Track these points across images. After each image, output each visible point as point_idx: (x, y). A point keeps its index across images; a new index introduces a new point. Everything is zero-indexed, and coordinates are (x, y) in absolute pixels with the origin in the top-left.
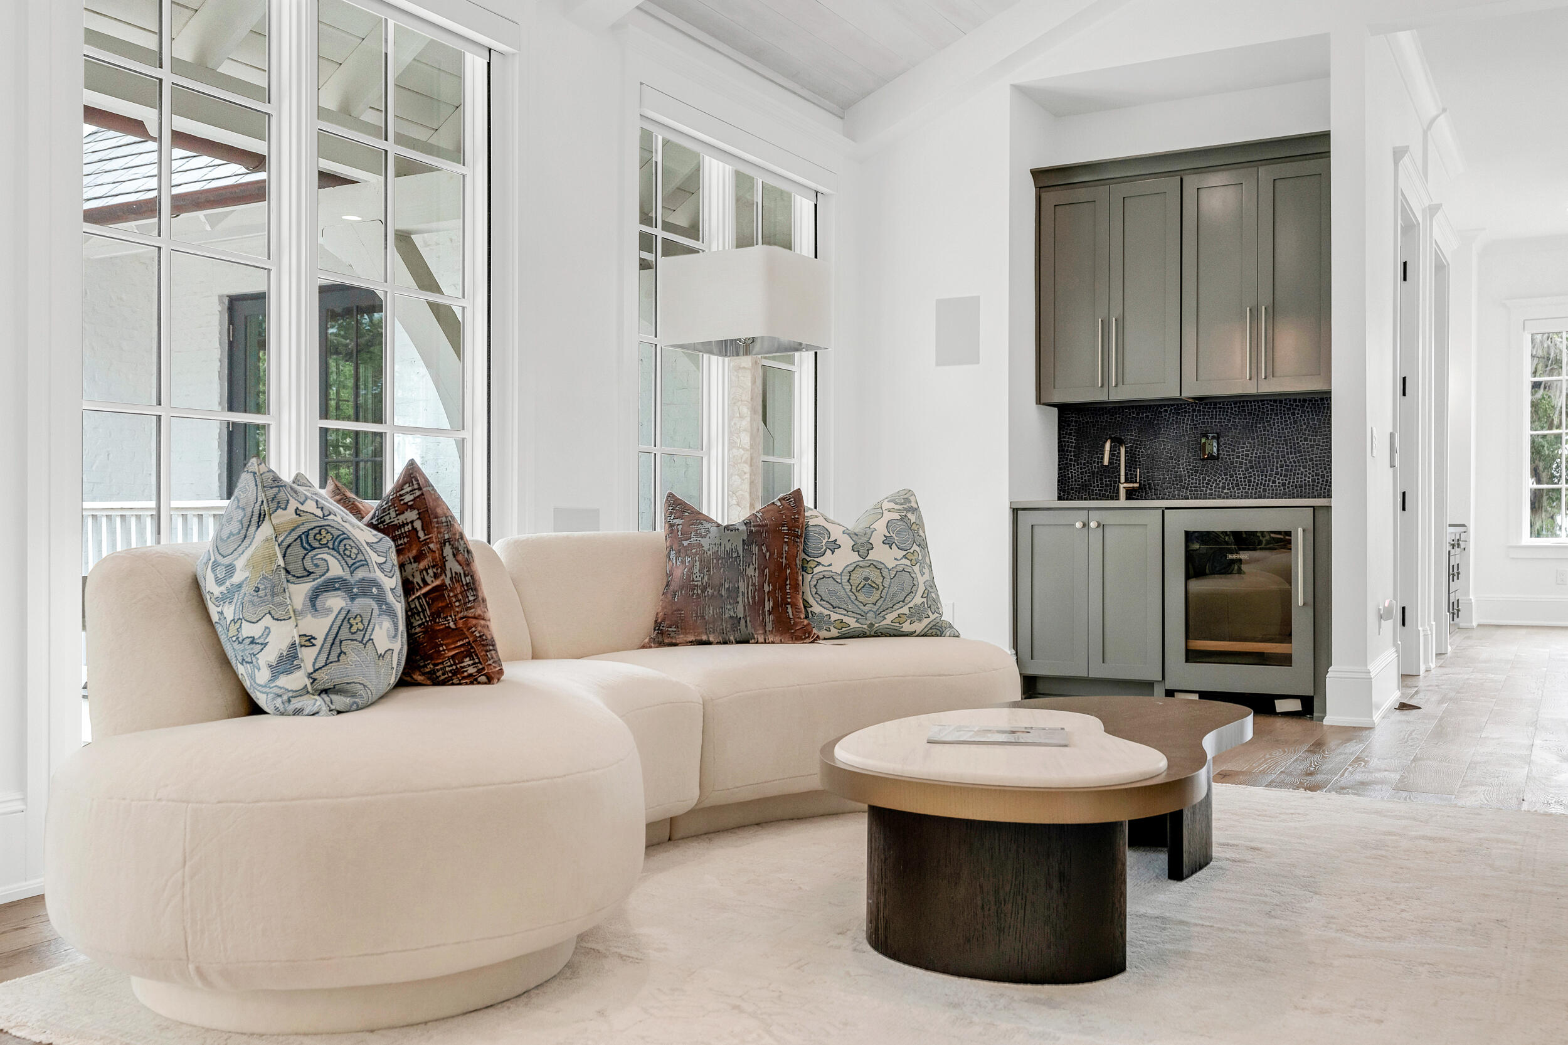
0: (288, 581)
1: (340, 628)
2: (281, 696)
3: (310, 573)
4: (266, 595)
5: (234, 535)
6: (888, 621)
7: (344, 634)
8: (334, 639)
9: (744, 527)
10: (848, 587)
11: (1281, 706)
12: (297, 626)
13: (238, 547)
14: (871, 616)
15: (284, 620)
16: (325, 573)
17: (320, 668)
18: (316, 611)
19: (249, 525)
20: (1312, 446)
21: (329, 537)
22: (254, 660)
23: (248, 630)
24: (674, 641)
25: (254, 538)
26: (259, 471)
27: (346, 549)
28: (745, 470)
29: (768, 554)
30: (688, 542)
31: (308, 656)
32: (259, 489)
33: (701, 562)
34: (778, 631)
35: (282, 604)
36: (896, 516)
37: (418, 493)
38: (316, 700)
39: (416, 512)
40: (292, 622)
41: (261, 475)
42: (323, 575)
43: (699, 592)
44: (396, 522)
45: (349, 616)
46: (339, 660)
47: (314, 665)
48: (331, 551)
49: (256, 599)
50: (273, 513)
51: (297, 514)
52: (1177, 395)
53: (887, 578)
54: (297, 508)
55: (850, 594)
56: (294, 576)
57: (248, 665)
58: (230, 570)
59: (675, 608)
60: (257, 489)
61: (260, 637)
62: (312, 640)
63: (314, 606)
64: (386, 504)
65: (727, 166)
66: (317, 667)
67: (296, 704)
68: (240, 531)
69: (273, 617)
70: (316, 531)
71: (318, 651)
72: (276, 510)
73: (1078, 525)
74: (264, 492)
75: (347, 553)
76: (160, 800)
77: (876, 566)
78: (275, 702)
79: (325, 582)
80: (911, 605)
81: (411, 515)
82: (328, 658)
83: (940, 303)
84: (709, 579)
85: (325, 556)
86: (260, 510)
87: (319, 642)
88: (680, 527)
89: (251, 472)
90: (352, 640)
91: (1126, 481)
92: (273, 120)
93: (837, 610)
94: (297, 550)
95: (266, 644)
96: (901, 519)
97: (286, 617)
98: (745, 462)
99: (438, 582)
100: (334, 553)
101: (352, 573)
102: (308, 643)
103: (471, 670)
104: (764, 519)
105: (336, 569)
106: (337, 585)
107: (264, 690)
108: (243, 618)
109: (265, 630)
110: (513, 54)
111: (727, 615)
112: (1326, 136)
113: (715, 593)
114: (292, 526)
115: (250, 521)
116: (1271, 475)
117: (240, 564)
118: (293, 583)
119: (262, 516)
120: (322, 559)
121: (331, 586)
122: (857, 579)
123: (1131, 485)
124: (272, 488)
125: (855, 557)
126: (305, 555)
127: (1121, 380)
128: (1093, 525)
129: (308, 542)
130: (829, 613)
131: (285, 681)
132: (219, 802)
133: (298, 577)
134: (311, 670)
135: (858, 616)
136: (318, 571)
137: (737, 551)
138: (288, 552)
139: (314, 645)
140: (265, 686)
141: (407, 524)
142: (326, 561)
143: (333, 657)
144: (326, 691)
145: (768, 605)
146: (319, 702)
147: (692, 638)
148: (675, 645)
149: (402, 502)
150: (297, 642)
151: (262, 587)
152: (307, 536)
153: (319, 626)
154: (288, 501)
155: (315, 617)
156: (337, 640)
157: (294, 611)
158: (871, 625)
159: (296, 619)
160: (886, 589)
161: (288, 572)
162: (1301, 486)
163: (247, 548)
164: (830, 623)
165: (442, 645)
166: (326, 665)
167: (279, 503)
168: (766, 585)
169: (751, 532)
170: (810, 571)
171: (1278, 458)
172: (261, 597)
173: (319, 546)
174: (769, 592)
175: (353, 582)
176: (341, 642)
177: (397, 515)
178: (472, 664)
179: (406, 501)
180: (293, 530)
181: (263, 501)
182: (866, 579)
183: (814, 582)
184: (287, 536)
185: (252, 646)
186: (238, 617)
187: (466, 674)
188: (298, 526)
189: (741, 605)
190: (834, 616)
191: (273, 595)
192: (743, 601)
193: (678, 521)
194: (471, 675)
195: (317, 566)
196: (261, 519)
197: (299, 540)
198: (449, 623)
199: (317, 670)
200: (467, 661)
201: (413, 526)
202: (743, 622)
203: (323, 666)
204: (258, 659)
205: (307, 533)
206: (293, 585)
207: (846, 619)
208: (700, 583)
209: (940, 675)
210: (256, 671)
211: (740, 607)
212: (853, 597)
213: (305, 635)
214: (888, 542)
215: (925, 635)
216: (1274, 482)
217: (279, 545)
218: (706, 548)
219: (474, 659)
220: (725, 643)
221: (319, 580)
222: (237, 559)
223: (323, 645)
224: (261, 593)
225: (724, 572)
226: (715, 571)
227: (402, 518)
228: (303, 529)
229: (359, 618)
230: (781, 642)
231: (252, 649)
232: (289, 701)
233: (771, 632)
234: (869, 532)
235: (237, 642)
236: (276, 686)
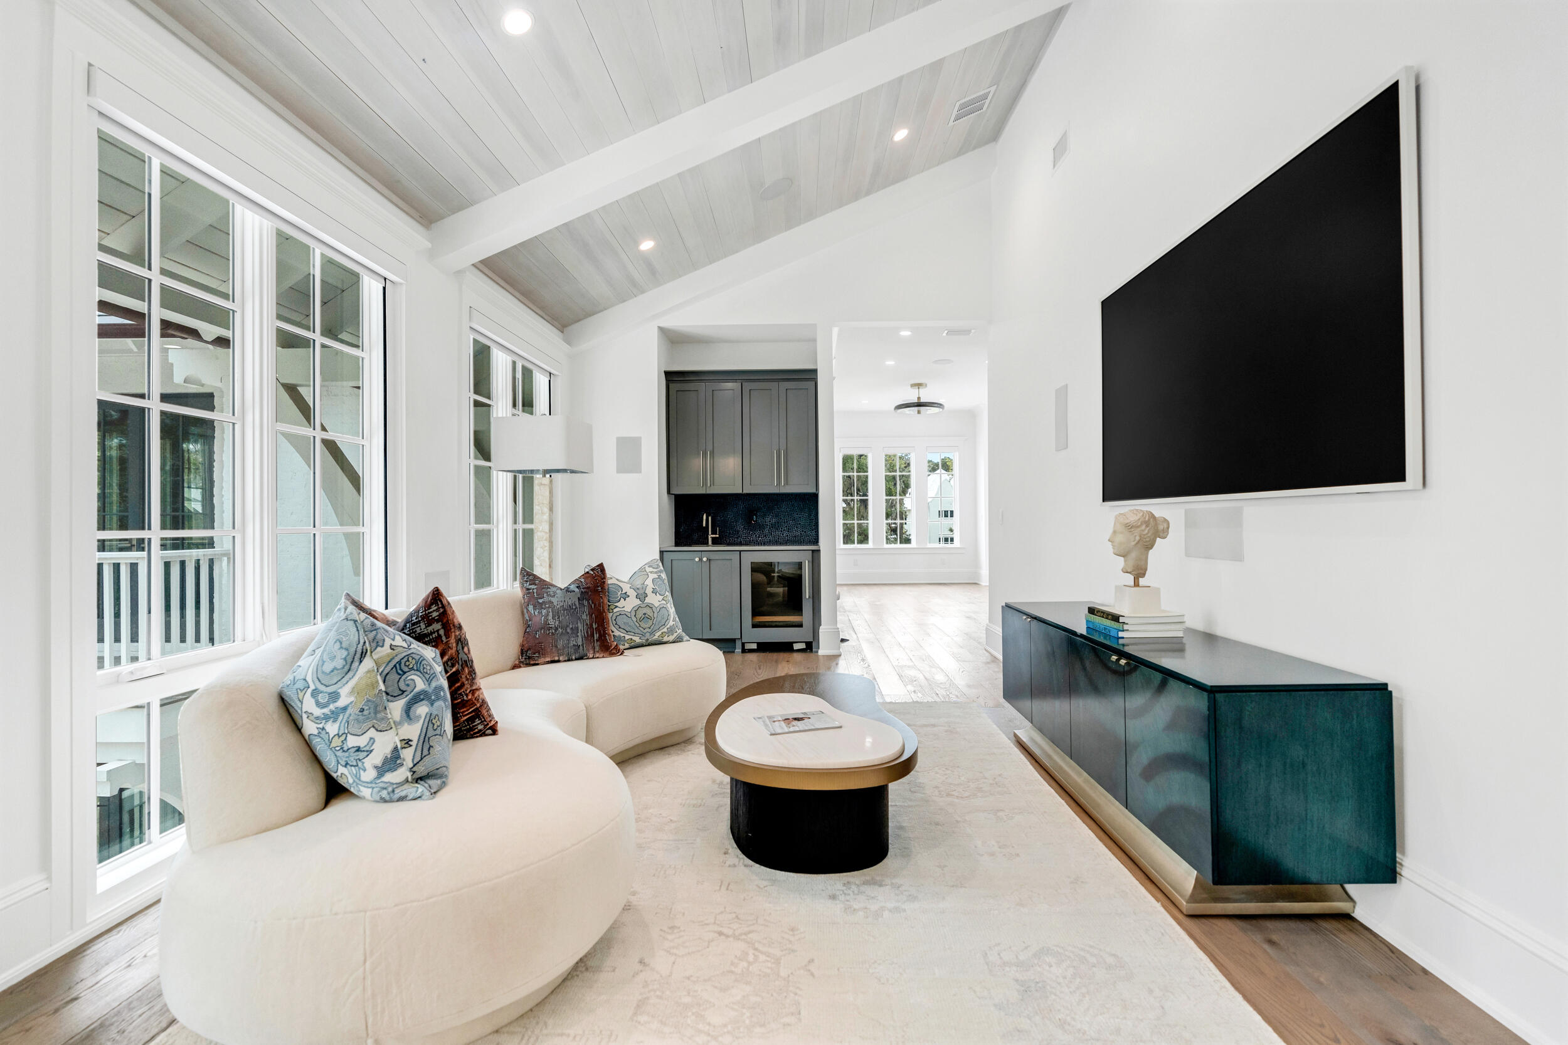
0: (388, 701)
1: (427, 728)
2: (385, 789)
3: (403, 692)
4: (370, 714)
5: (338, 670)
6: (656, 637)
7: (430, 733)
8: (425, 738)
9: (577, 590)
10: (634, 619)
11: (796, 647)
12: (397, 734)
13: (342, 679)
14: (648, 634)
15: (386, 730)
16: (413, 690)
17: (418, 763)
18: (411, 719)
19: (352, 662)
20: (800, 517)
21: (414, 662)
22: (360, 764)
23: (352, 741)
24: (537, 662)
25: (357, 670)
26: (360, 620)
27: (424, 668)
28: (545, 544)
29: (593, 605)
30: (542, 600)
31: (408, 755)
32: (360, 633)
33: (553, 612)
34: (602, 651)
35: (385, 719)
36: (656, 576)
37: (442, 610)
38: (418, 787)
39: (440, 623)
40: (393, 732)
41: (362, 622)
42: (412, 691)
43: (553, 631)
44: (426, 632)
45: (432, 717)
46: (429, 753)
47: (413, 762)
48: (416, 672)
49: (361, 718)
50: (374, 651)
51: (392, 649)
52: (741, 492)
53: (656, 613)
54: (391, 645)
55: (636, 623)
56: (392, 696)
57: (353, 768)
58: (334, 696)
59: (537, 641)
60: (359, 633)
61: (365, 746)
62: (410, 743)
63: (408, 716)
64: (416, 619)
65: (508, 357)
66: (415, 763)
67: (400, 792)
68: (344, 666)
69: (377, 730)
70: (405, 659)
71: (414, 750)
72: (376, 649)
73: (697, 559)
74: (366, 635)
75: (425, 670)
76: (336, 914)
77: (649, 606)
78: (380, 794)
79: (414, 696)
80: (667, 627)
81: (437, 626)
82: (422, 754)
83: (618, 439)
84: (559, 623)
85: (413, 677)
86: (363, 649)
87: (414, 743)
88: (535, 591)
89: (351, 620)
90: (435, 735)
91: (712, 534)
92: (238, 316)
93: (629, 633)
94: (394, 676)
95: (371, 751)
96: (659, 578)
97: (388, 728)
98: (546, 540)
99: (454, 670)
100: (418, 673)
101: (429, 684)
102: (406, 746)
103: (480, 727)
104: (587, 584)
105: (420, 685)
106: (422, 697)
107: (370, 785)
108: (349, 732)
109: (370, 740)
110: (401, 284)
111: (572, 644)
112: (815, 371)
113: (564, 631)
114: (389, 659)
115: (354, 658)
116: (781, 531)
117: (344, 691)
118: (392, 701)
119: (364, 654)
120: (412, 680)
121: (417, 699)
122: (640, 614)
123: (714, 536)
124: (371, 631)
125: (638, 602)
126: (400, 679)
127: (713, 483)
128: (705, 559)
129: (401, 669)
130: (624, 635)
131: (389, 777)
132: (396, 905)
133: (395, 697)
134: (411, 765)
135: (641, 636)
136: (409, 689)
137: (575, 605)
138: (387, 679)
139: (411, 746)
140: (371, 782)
141: (434, 632)
142: (413, 680)
143: (425, 752)
144: (421, 779)
145: (596, 636)
146: (421, 788)
147: (548, 659)
148: (538, 664)
149: (430, 618)
150: (399, 747)
151: (366, 708)
152: (400, 665)
153: (412, 731)
154: (384, 640)
155: (410, 725)
156: (427, 738)
157: (394, 722)
158: (648, 640)
159: (396, 729)
160: (655, 619)
161: (387, 694)
162: (795, 536)
163: (350, 679)
164: (625, 641)
165: (459, 713)
166: (422, 759)
167: (377, 642)
168: (594, 624)
169: (582, 592)
170: (611, 611)
171: (784, 522)
172: (365, 716)
173: (408, 670)
174: (596, 628)
175: (430, 691)
176: (429, 738)
177: (426, 627)
178: (481, 723)
179: (433, 616)
180: (390, 662)
181: (365, 642)
182: (645, 614)
183: (614, 618)
184: (386, 667)
185: (357, 753)
186: (343, 732)
187: (476, 730)
188: (393, 658)
189: (580, 637)
190: (627, 637)
191: (376, 712)
192: (581, 635)
193: (533, 587)
194: (480, 730)
195: (408, 685)
196: (363, 656)
197: (394, 669)
198: (463, 697)
199: (416, 764)
200: (477, 721)
201: (438, 634)
202: (581, 648)
203: (420, 761)
204: (363, 763)
205: (399, 663)
206: (391, 703)
207: (634, 638)
208: (553, 626)
209: (697, 669)
210: (362, 772)
211: (580, 639)
212: (638, 625)
213: (404, 740)
214: (654, 592)
215: (674, 642)
216: (783, 534)
217: (380, 675)
218: (555, 604)
219: (481, 719)
220: (569, 660)
221: (409, 696)
222: (341, 688)
223: (417, 745)
224: (366, 712)
225: (569, 618)
226: (563, 618)
227: (430, 629)
228: (397, 659)
229: (437, 718)
230: (603, 657)
231: (357, 755)
232: (393, 791)
233: (598, 652)
234: (644, 587)
235: (341, 751)
236: (382, 782)
